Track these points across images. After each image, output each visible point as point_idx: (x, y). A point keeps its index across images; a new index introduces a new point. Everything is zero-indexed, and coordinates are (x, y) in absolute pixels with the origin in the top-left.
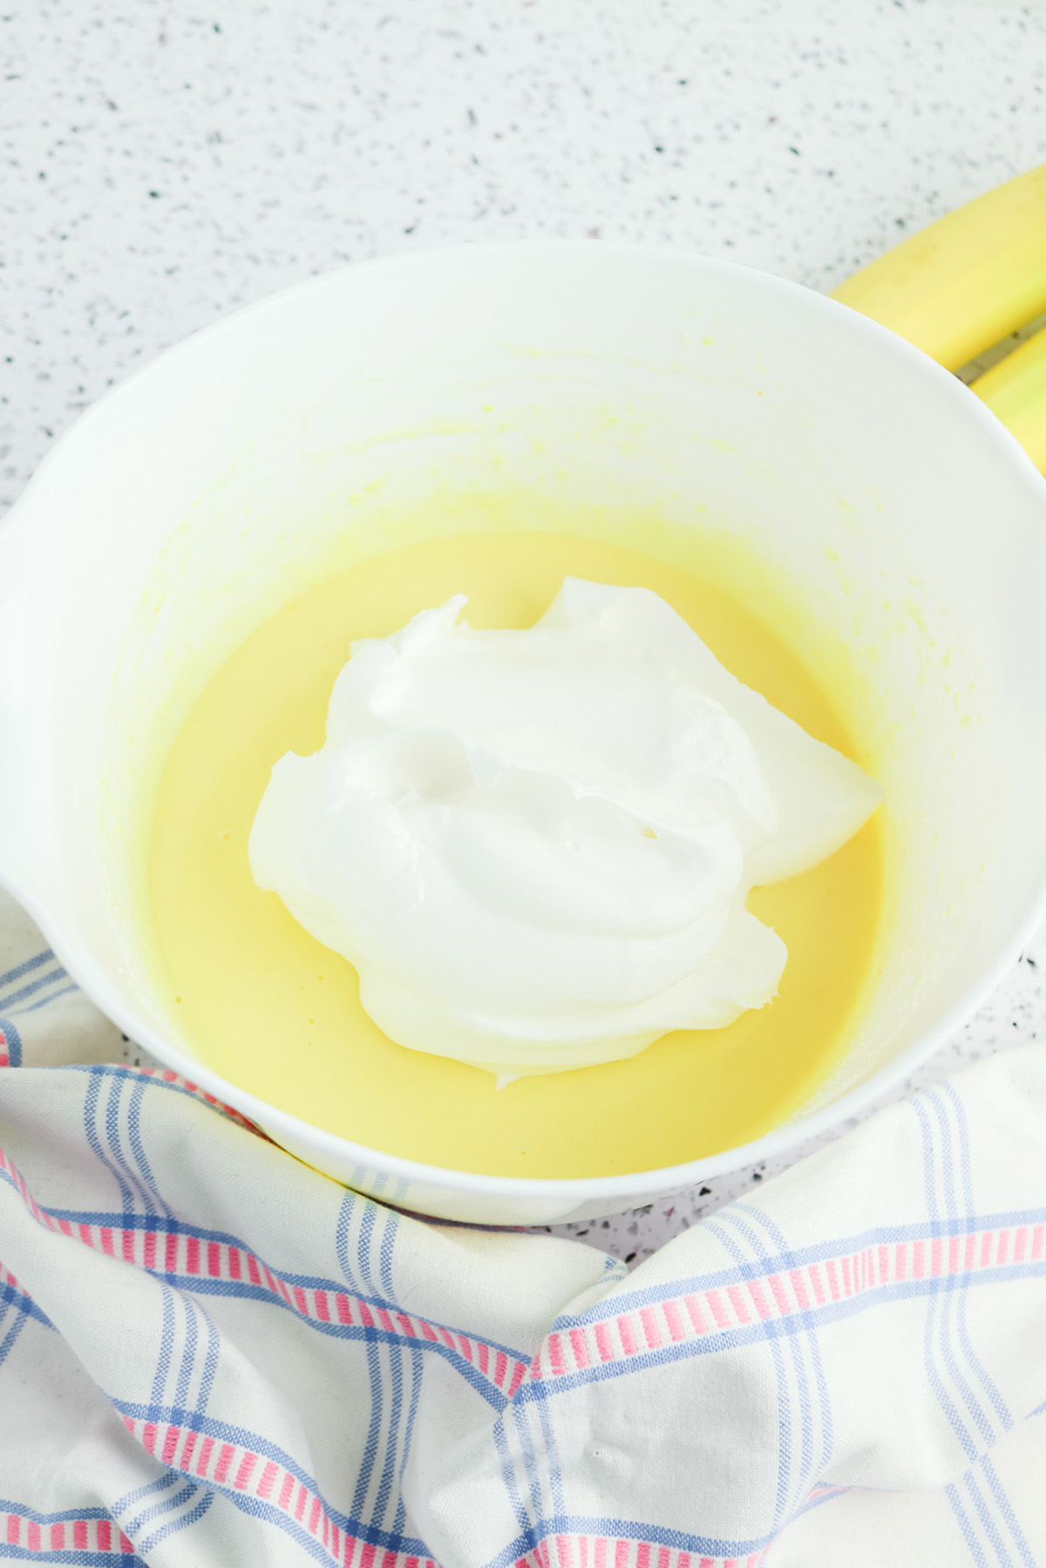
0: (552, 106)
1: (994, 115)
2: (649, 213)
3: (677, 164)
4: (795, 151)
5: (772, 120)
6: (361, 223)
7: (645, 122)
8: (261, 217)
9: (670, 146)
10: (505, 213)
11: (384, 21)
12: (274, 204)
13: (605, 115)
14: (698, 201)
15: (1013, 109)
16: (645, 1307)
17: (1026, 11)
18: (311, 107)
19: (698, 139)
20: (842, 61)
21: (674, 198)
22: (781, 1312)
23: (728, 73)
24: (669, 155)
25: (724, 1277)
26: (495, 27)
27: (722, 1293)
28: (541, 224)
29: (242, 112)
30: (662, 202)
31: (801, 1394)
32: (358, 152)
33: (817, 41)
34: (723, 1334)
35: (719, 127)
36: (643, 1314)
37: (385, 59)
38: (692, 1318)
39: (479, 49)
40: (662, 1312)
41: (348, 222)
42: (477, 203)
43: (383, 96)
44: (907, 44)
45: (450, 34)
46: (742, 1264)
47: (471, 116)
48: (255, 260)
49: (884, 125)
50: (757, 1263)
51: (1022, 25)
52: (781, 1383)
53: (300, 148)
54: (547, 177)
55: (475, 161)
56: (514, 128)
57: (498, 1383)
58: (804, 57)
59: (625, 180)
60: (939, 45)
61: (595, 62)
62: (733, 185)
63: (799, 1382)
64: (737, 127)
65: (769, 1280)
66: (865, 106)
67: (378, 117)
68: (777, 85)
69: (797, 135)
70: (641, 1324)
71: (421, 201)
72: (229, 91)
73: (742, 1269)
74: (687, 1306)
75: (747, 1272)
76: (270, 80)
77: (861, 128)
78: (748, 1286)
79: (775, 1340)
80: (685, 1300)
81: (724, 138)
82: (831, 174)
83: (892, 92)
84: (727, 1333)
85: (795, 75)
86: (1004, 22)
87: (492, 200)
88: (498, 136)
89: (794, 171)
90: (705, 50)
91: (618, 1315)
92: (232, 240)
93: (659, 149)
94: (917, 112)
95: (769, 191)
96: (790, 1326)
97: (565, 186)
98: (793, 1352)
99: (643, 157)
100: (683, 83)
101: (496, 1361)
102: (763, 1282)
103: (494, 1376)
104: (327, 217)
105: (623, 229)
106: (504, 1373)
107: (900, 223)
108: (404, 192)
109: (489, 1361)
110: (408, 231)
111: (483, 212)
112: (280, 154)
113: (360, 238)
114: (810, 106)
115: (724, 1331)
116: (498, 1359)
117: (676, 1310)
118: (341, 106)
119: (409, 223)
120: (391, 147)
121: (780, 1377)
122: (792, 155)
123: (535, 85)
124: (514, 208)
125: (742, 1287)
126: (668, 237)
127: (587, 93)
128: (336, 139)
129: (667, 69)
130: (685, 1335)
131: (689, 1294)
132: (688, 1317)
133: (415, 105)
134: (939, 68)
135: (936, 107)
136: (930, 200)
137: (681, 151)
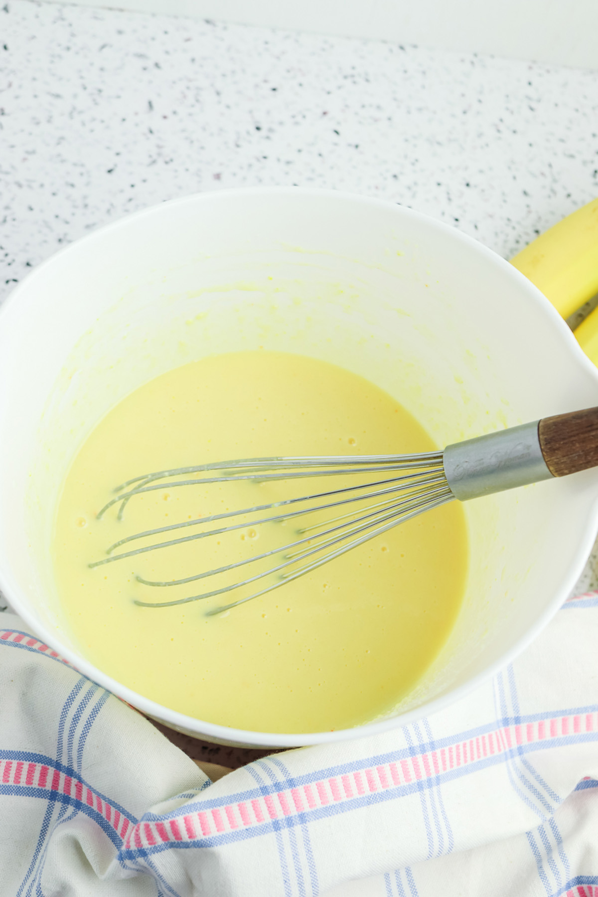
0: (197, 101)
1: (453, 116)
2: (250, 166)
3: (268, 138)
4: (337, 132)
5: (325, 113)
6: (83, 165)
7: (251, 112)
8: (25, 159)
9: (264, 127)
10: (166, 163)
11: (103, 47)
12: (33, 152)
13: (228, 107)
14: (279, 160)
15: (465, 112)
16: (201, 811)
17: (476, 55)
18: (58, 96)
19: (281, 123)
20: (367, 80)
21: (265, 158)
22: (285, 814)
23: (301, 85)
24: (263, 132)
25: (250, 794)
26: (167, 53)
27: (248, 804)
28: (187, 170)
29: (17, 97)
30: (258, 160)
31: (295, 862)
32: (83, 124)
33: (353, 68)
34: (247, 830)
35: (293, 117)
36: (200, 815)
37: (102, 69)
38: (229, 820)
39: (157, 65)
40: (211, 814)
41: (75, 165)
42: (150, 156)
43: (100, 91)
44: (405, 72)
45: (141, 56)
46: (262, 786)
47: (150, 104)
48: (20, 186)
49: (389, 119)
50: (271, 785)
51: (472, 63)
52: (282, 857)
53: (49, 121)
54: (192, 142)
55: (151, 132)
56: (175, 113)
57: (122, 837)
58: (345, 77)
59: (238, 146)
60: (424, 73)
61: (224, 75)
62: (300, 151)
63: (293, 855)
64: (304, 117)
65: (278, 795)
66: (379, 107)
67: (96, 103)
68: (329, 93)
69: (339, 123)
70: (199, 821)
71: (118, 154)
72: (10, 85)
73: (261, 789)
74: (227, 812)
75: (264, 790)
76: (34, 79)
77: (376, 120)
78: (265, 799)
79: (279, 831)
80: (225, 808)
81: (297, 123)
82: (357, 146)
83: (395, 99)
84: (249, 828)
85: (339, 87)
86: (463, 61)
87: (159, 154)
88: (165, 117)
89: (336, 144)
90: (288, 71)
91: (184, 815)
92: (7, 173)
93: (258, 129)
94: (409, 112)
95: (320, 155)
96: (290, 822)
97: (202, 148)
98: (290, 838)
99: (248, 133)
100: (274, 90)
101: (123, 823)
102: (274, 796)
103: (121, 832)
104: (63, 161)
105: (234, 174)
106: (126, 831)
107: (395, 176)
108: (108, 148)
109: (120, 822)
110: (110, 171)
111: (154, 162)
112: (38, 123)
113: (82, 174)
114: (347, 106)
115: (247, 827)
116: (124, 822)
117: (219, 814)
118: (75, 96)
119: (110, 167)
120: (102, 121)
121: (281, 853)
122: (335, 134)
123: (188, 88)
124: (172, 160)
125: (261, 800)
126: (260, 181)
127: (218, 93)
128: (71, 115)
129: (266, 81)
130: (224, 829)
131: (228, 805)
132: (226, 818)
133: (119, 97)
134: (423, 87)
135: (420, 110)
136: (413, 164)
137: (271, 130)
